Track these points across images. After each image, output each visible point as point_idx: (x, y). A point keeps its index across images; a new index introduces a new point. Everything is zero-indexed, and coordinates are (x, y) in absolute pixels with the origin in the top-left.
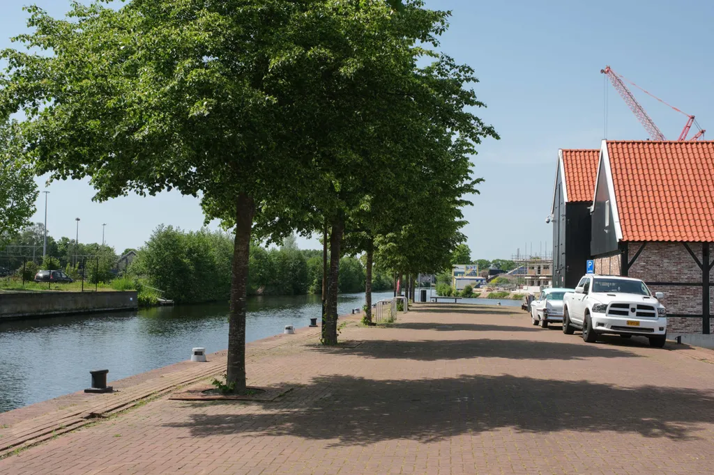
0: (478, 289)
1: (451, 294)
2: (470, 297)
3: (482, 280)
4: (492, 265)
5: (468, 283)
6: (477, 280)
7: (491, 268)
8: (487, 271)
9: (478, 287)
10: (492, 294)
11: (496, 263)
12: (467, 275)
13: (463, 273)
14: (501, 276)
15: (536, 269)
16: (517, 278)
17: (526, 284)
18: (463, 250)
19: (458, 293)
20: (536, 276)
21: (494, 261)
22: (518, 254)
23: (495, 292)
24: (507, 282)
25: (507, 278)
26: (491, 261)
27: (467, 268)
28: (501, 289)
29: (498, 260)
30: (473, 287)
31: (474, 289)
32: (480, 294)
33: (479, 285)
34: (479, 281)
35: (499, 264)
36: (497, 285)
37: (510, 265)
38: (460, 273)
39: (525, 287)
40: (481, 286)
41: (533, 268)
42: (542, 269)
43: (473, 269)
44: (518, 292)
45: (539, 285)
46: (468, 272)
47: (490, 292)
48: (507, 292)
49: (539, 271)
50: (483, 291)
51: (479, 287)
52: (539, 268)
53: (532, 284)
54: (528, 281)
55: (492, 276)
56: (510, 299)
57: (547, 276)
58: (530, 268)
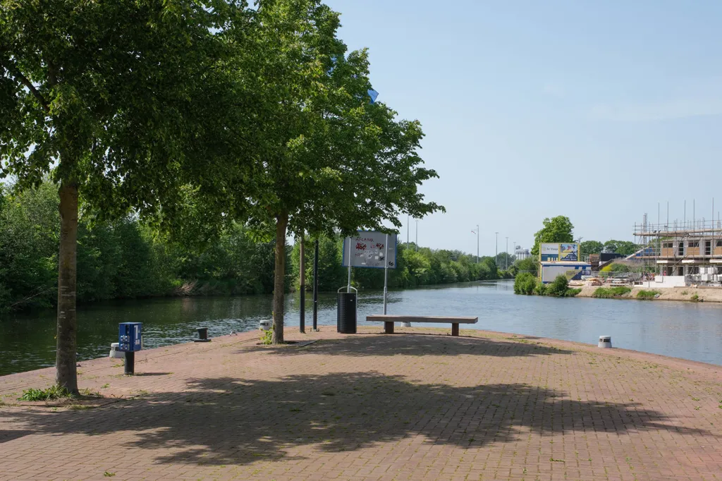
0: (577, 282)
1: (534, 291)
2: (563, 296)
3: (584, 267)
4: (605, 248)
5: (562, 272)
6: (577, 267)
7: (604, 251)
8: (597, 256)
9: (577, 277)
10: (600, 290)
11: (611, 245)
12: (562, 259)
13: (555, 256)
14: (618, 261)
15: (676, 247)
16: (642, 263)
17: (658, 273)
18: (562, 224)
19: (544, 289)
20: (677, 260)
21: (607, 243)
22: (646, 223)
23: (606, 286)
24: (626, 270)
25: (626, 264)
26: (603, 243)
27: (562, 248)
28: (617, 281)
29: (614, 241)
30: (568, 278)
31: (572, 282)
32: (580, 290)
33: (580, 274)
34: (580, 268)
35: (614, 247)
36: (610, 274)
37: (630, 248)
38: (550, 256)
39: (658, 278)
40: (583, 277)
41: (671, 245)
42: (686, 246)
43: (572, 250)
44: (646, 286)
45: (681, 273)
46: (564, 255)
47: (598, 287)
48: (628, 285)
49: (681, 250)
50: (586, 285)
51: (580, 279)
52: (681, 245)
53: (669, 272)
54: (661, 267)
55: (604, 262)
56: (631, 298)
57: (695, 259)
58: (665, 245)
